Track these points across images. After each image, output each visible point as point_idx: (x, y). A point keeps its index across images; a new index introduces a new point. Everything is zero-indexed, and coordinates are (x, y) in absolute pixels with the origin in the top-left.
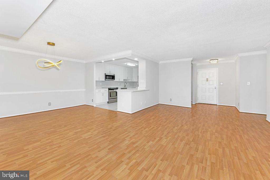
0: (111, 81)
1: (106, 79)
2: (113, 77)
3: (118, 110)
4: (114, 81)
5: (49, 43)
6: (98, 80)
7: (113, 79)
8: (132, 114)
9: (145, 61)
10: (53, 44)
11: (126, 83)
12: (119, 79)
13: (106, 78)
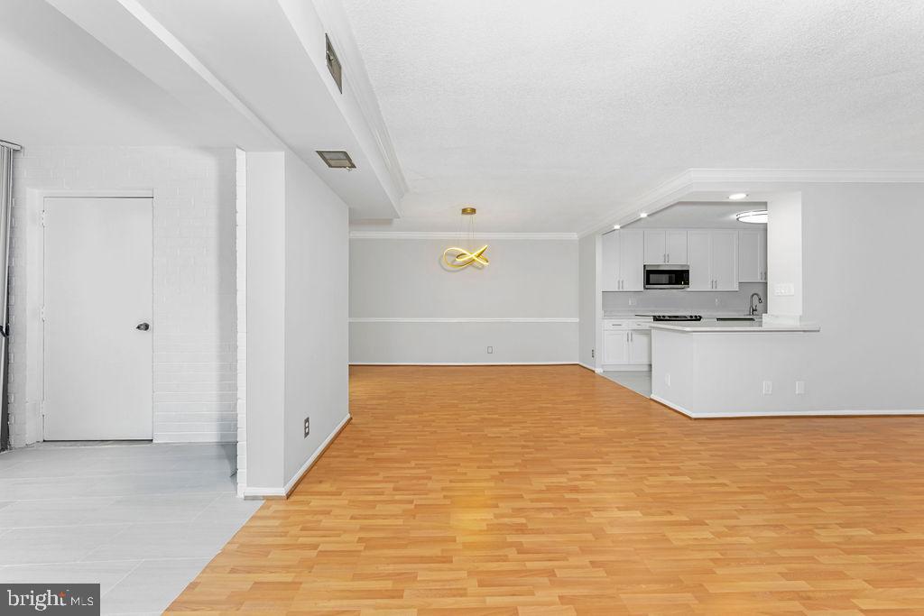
0: (674, 293)
1: (647, 286)
2: (679, 277)
3: (653, 396)
4: (688, 289)
5: (464, 211)
6: (617, 290)
7: (678, 283)
8: (696, 419)
9: (800, 193)
10: (473, 211)
11: (756, 298)
12: (714, 283)
13: (648, 282)
